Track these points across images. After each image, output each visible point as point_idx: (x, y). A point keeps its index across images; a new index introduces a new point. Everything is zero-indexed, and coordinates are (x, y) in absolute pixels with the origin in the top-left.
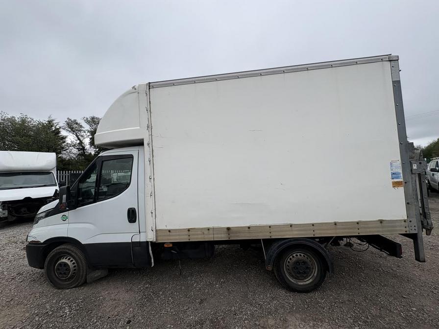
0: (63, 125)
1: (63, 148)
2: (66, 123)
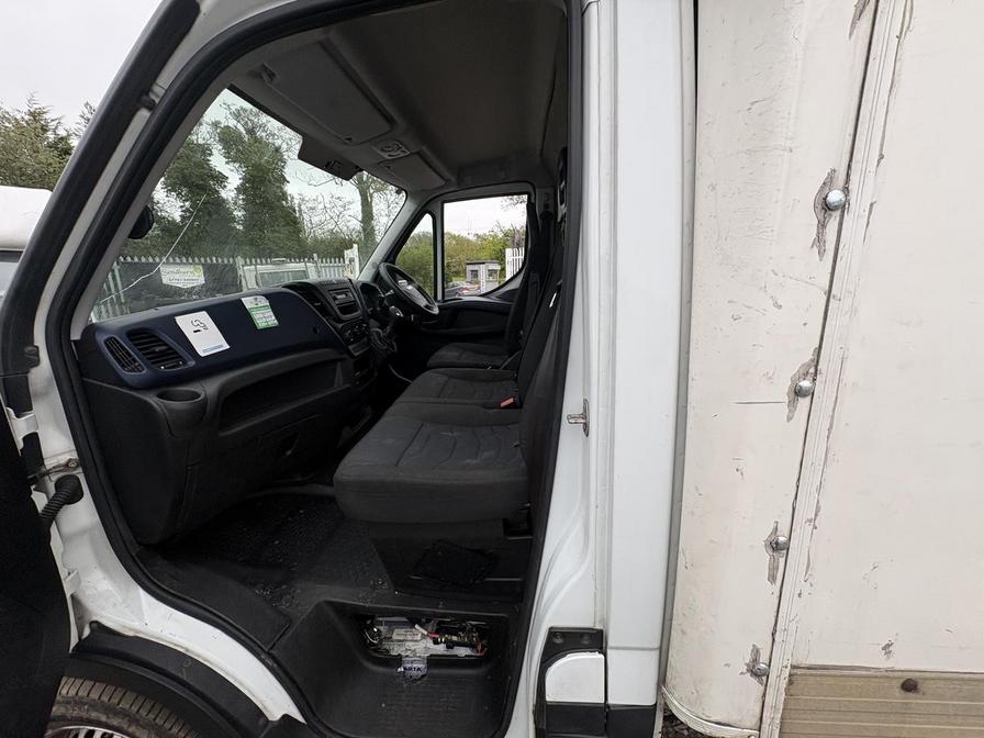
2: (83, 121)
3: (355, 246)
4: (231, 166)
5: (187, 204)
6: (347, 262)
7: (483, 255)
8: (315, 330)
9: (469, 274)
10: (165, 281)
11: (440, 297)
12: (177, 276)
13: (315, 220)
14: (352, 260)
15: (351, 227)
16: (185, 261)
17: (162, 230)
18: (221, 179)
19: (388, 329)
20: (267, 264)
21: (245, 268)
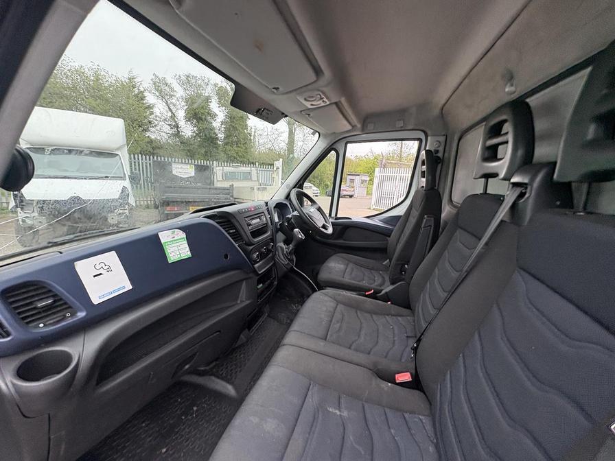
0: (148, 85)
1: (150, 122)
2: (152, 82)
3: (281, 160)
4: (220, 109)
5: (195, 129)
6: (275, 169)
7: (359, 170)
8: (226, 256)
9: (348, 181)
10: (174, 172)
11: (333, 215)
12: (181, 170)
13: (261, 141)
14: (278, 168)
15: (281, 147)
16: (187, 162)
17: (181, 143)
18: (214, 116)
19: (291, 246)
20: (230, 166)
21: (218, 168)
